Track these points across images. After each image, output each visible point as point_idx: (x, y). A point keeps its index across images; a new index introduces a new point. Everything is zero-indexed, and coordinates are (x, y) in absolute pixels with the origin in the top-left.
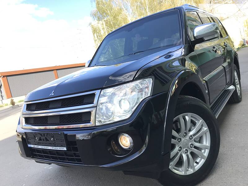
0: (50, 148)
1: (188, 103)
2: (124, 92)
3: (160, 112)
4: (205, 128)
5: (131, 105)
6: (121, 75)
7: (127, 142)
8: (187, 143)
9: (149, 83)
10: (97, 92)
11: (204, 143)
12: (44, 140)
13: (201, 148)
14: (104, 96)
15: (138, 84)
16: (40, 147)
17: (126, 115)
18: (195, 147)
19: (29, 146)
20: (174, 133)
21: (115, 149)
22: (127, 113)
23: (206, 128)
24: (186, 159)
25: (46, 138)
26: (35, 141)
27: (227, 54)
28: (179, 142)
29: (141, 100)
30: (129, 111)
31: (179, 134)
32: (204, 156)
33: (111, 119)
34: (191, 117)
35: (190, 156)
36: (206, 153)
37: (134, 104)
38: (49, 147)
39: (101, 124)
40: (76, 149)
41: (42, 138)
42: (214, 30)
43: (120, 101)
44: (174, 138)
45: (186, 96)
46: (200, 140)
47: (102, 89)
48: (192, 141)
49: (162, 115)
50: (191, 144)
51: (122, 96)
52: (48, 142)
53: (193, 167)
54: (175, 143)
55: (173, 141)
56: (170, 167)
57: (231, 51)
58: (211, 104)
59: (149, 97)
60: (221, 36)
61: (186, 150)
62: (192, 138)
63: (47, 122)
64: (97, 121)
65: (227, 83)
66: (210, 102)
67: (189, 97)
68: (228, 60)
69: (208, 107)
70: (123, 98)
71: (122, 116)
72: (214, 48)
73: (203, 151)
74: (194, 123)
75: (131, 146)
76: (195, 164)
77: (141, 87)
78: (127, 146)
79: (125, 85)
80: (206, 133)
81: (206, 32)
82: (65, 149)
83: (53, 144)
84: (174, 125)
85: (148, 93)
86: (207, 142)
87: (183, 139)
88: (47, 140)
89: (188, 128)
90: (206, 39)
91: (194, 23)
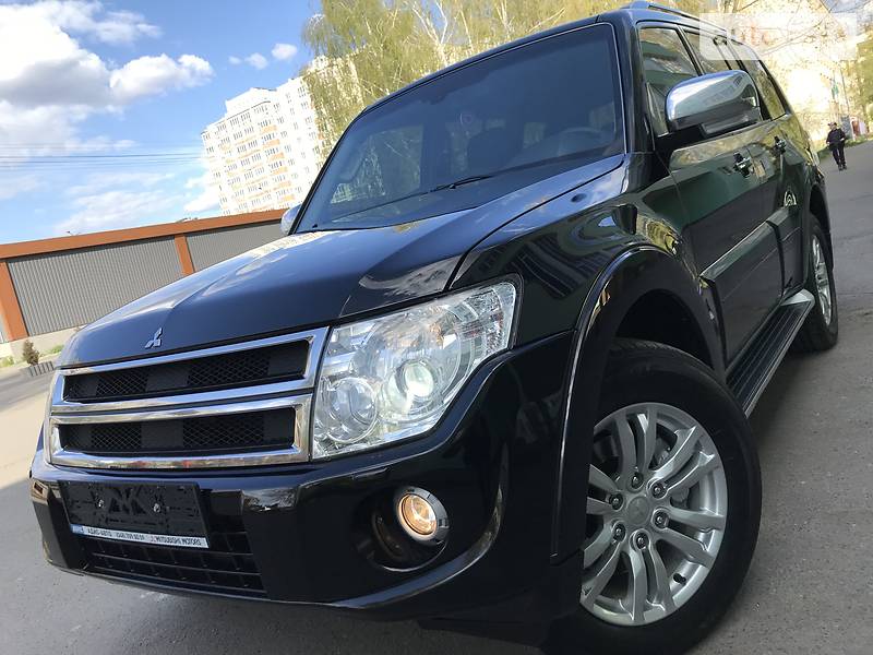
0: (148, 538)
1: (648, 369)
2: (413, 333)
3: (548, 401)
4: (709, 457)
5: (442, 384)
6: (401, 273)
7: (426, 516)
8: (644, 511)
9: (503, 300)
10: (316, 337)
11: (707, 509)
12: (127, 511)
13: (694, 525)
14: (342, 349)
15: (464, 303)
16: (114, 535)
17: (422, 419)
18: (674, 525)
19: (76, 529)
20: (597, 476)
21: (386, 544)
22: (423, 411)
23: (712, 456)
24: (642, 570)
25: (134, 504)
26: (95, 514)
27: (785, 178)
28: (616, 507)
29: (477, 362)
30: (432, 405)
31: (614, 480)
32: (705, 554)
33: (367, 434)
34: (660, 416)
35: (655, 557)
36: (712, 544)
37: (451, 380)
38: (145, 535)
39: (334, 453)
40: (242, 544)
41: (121, 503)
42: (738, 98)
43: (400, 370)
44: (598, 493)
45: (640, 344)
46: (691, 499)
47: (334, 323)
48: (662, 502)
49: (553, 411)
50: (659, 514)
51: (409, 350)
52: (140, 517)
53: (666, 596)
54: (601, 513)
55: (593, 505)
56: (584, 598)
57: (800, 166)
58: (732, 360)
59: (505, 351)
60: (766, 115)
61: (642, 535)
62: (663, 491)
63: (139, 442)
64: (315, 443)
65: (787, 281)
66: (725, 358)
67: (651, 344)
68: (790, 201)
69: (716, 377)
70: (411, 356)
71: (406, 422)
72: (739, 158)
73: (701, 536)
74: (667, 439)
75: (439, 531)
76: (674, 584)
77: (477, 317)
78: (428, 529)
79: (417, 309)
80: (710, 474)
81: (711, 104)
82: (203, 543)
83: (159, 526)
84: (597, 447)
85: (500, 337)
86: (714, 506)
87: (629, 498)
88: (139, 510)
89: (648, 458)
90: (709, 131)
91: (670, 67)
